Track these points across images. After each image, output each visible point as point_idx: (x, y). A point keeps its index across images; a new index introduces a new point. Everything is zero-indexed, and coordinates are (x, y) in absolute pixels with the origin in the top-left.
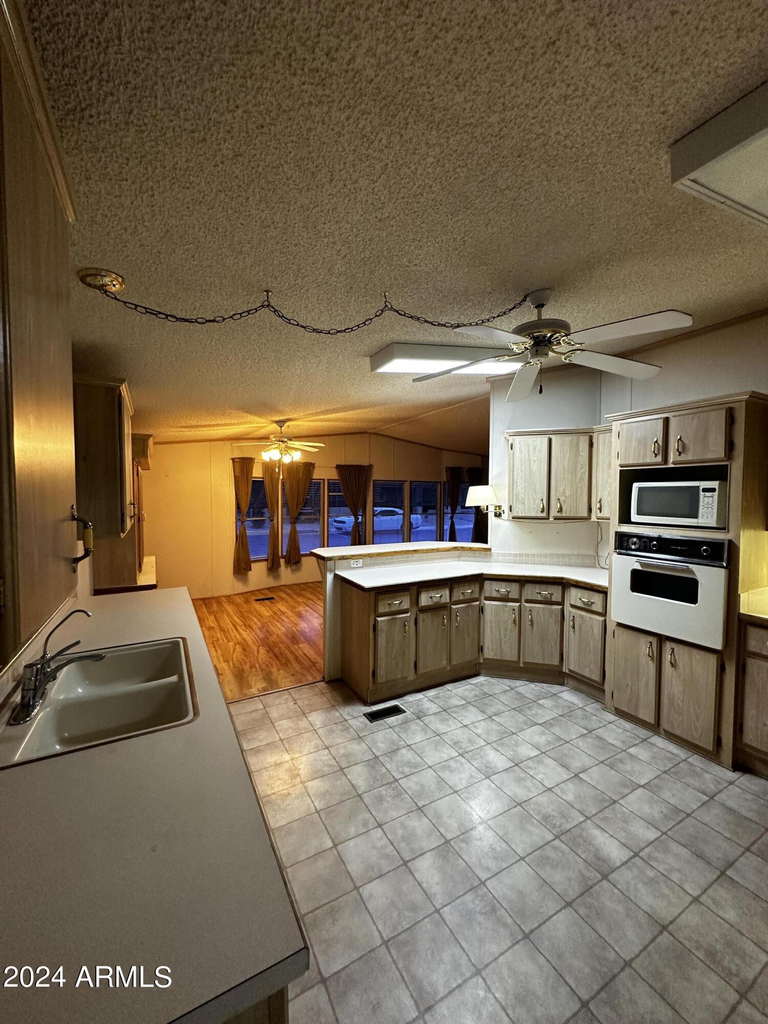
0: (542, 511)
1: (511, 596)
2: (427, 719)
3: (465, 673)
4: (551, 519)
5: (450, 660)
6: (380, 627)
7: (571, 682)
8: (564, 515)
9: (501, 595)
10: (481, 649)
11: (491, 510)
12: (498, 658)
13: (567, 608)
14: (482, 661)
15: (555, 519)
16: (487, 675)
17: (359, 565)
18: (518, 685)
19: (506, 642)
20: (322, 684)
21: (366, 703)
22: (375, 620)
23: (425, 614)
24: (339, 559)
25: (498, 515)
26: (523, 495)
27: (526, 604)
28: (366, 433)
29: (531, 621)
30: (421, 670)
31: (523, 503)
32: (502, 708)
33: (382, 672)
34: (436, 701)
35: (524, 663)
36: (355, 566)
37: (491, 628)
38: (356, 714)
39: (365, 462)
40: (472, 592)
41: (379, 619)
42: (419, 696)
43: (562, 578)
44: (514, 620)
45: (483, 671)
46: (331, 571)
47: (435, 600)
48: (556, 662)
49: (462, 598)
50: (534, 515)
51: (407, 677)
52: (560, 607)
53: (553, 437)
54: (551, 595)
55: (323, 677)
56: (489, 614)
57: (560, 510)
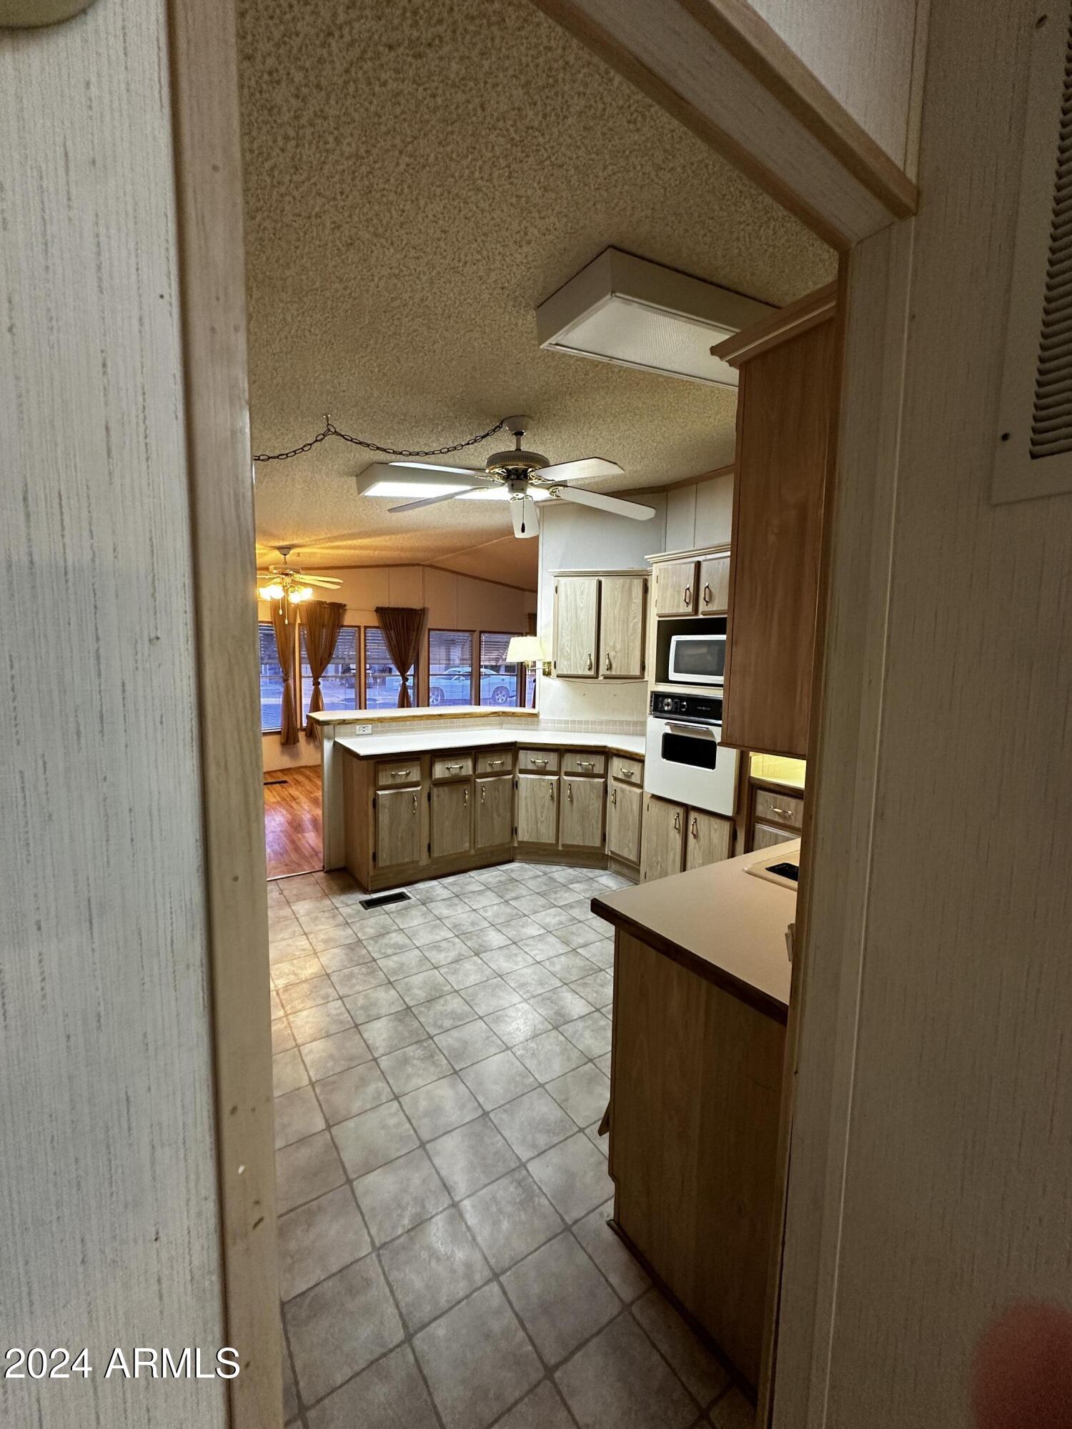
0: (590, 669)
1: (549, 768)
2: (432, 905)
3: (494, 860)
4: (601, 678)
5: (473, 842)
6: (381, 801)
7: (614, 866)
8: (613, 673)
9: (538, 767)
10: (514, 831)
11: (539, 665)
12: (535, 841)
13: (611, 782)
14: (516, 845)
15: (606, 678)
16: (522, 861)
17: (366, 732)
18: (554, 870)
19: (542, 822)
20: (322, 874)
21: (366, 891)
22: (376, 794)
23: (441, 789)
24: (338, 724)
25: (547, 674)
26: (568, 649)
27: (566, 778)
28: (419, 565)
29: (571, 797)
30: (436, 854)
31: (569, 659)
32: (524, 893)
33: (385, 856)
34: (450, 888)
35: (563, 845)
36: (361, 732)
37: (526, 805)
38: (350, 902)
39: (416, 605)
40: (502, 764)
41: (380, 793)
42: (434, 883)
43: (605, 747)
44: (552, 797)
45: (519, 857)
46: (329, 739)
47: (453, 772)
48: (598, 843)
49: (489, 770)
50: (580, 673)
51: (418, 862)
52: (603, 780)
53: (603, 579)
54: (593, 766)
55: (324, 867)
56: (523, 792)
57: (610, 668)
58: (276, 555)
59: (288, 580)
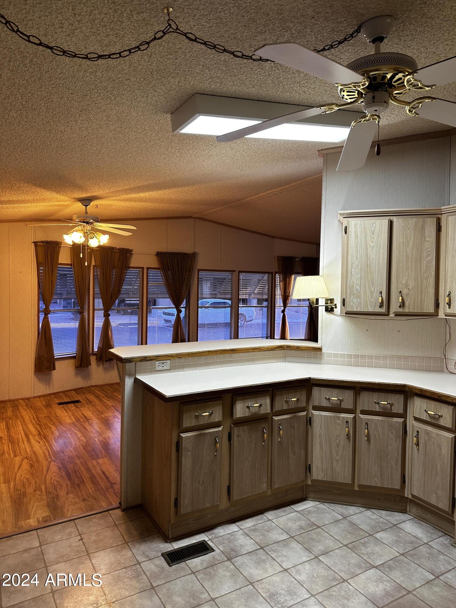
0: (381, 306)
1: (344, 406)
2: (239, 561)
4: (392, 315)
5: (271, 482)
6: (184, 444)
7: (414, 510)
8: (406, 310)
9: (332, 404)
10: (309, 468)
11: (322, 302)
12: (329, 479)
13: (411, 421)
14: (309, 483)
15: (397, 315)
16: (315, 499)
17: (165, 368)
18: (352, 512)
19: (337, 461)
20: (118, 512)
22: (179, 436)
23: (241, 428)
24: (141, 361)
25: (329, 310)
26: (358, 287)
27: (362, 416)
28: (191, 217)
29: (368, 436)
30: (235, 496)
31: (359, 297)
33: (186, 501)
34: (252, 534)
35: (359, 486)
36: (161, 368)
37: (321, 443)
39: (188, 250)
40: (298, 400)
41: (183, 435)
42: (233, 528)
43: (405, 386)
44: (348, 435)
45: (312, 495)
46: (130, 375)
47: (253, 410)
48: (397, 485)
49: (285, 407)
50: (371, 310)
51: (218, 506)
52: (402, 420)
53: (395, 219)
54: (392, 405)
55: (120, 503)
56: (318, 428)
57: (403, 305)
58: (79, 206)
59: (88, 227)
